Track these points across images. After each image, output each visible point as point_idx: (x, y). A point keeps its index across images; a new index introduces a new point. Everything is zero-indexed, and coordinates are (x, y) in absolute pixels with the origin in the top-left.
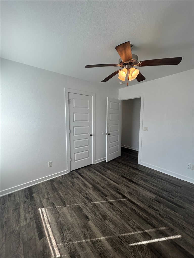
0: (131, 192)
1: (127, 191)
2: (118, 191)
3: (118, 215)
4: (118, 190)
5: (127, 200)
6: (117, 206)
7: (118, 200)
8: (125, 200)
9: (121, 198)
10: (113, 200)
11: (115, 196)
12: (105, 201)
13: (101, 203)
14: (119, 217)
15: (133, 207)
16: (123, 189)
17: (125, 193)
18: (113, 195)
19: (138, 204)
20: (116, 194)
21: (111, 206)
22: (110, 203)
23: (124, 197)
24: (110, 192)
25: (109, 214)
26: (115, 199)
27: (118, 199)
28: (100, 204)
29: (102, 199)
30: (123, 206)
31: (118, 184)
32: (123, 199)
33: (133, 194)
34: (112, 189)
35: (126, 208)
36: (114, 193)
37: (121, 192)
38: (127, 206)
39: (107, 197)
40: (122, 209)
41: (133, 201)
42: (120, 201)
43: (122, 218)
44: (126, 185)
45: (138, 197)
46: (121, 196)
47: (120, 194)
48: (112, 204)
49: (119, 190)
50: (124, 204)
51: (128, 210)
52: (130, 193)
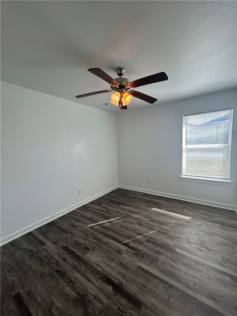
0: (118, 254)
1: (124, 255)
2: (135, 252)
3: (129, 227)
4: (137, 254)
5: (123, 242)
6: (132, 234)
7: (133, 239)
8: (125, 241)
9: (129, 243)
10: (138, 237)
11: (137, 242)
12: (145, 235)
13: (148, 233)
14: (129, 226)
15: (117, 236)
16: (129, 258)
17: (126, 251)
18: (141, 244)
19: (111, 241)
20: (136, 245)
21: (138, 232)
22: (140, 234)
23: (126, 245)
24: (145, 247)
25: (137, 227)
26: (136, 239)
27: (133, 241)
28: (149, 231)
29: (149, 236)
30: (126, 234)
31: (139, 267)
32: (127, 241)
33: (115, 252)
34: (144, 252)
35: (123, 233)
36: (140, 247)
37: (132, 251)
38: (122, 235)
39: (146, 239)
40: (127, 232)
41: (117, 241)
42: (130, 239)
43: (126, 226)
44: (125, 269)
45: (109, 249)
46: (131, 245)
47: (132, 248)
48: (137, 234)
49: (134, 254)
50: (126, 237)
51: (122, 233)
52: (119, 252)
